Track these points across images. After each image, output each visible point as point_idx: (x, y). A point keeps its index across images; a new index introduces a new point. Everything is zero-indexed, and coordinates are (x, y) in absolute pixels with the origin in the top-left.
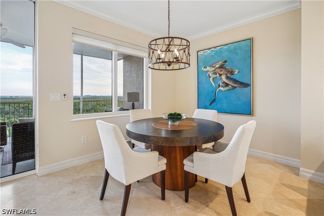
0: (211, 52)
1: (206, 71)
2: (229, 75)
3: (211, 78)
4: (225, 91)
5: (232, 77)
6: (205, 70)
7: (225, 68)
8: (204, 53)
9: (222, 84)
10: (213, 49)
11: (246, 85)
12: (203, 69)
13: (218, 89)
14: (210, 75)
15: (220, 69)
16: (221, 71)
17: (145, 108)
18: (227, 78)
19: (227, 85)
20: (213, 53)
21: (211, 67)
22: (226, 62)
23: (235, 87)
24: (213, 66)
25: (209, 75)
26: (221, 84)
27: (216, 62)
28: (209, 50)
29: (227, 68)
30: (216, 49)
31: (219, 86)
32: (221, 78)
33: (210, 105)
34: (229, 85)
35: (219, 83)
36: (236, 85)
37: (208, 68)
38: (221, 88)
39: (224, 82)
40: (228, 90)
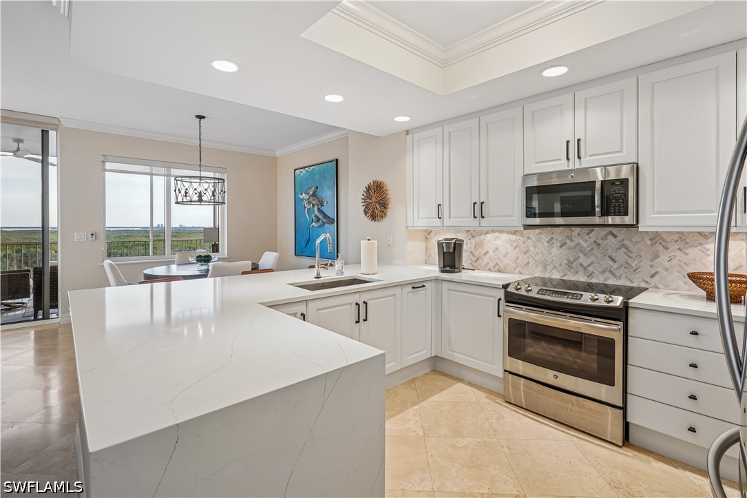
0: (305, 173)
1: (302, 199)
2: (319, 207)
3: (306, 209)
4: (317, 227)
6: (301, 197)
7: (317, 197)
8: (299, 173)
10: (307, 169)
11: (332, 221)
12: (299, 195)
13: (312, 225)
15: (313, 197)
16: (314, 200)
18: (319, 210)
19: (318, 219)
20: (307, 175)
21: (306, 194)
22: (317, 188)
23: (325, 223)
24: (308, 192)
25: (304, 205)
26: (314, 217)
27: (310, 188)
28: (303, 170)
30: (310, 170)
31: (312, 221)
32: (314, 210)
33: (305, 247)
34: (320, 219)
35: (312, 216)
36: (324, 220)
37: (304, 195)
38: (314, 224)
39: (316, 216)
40: (320, 226)
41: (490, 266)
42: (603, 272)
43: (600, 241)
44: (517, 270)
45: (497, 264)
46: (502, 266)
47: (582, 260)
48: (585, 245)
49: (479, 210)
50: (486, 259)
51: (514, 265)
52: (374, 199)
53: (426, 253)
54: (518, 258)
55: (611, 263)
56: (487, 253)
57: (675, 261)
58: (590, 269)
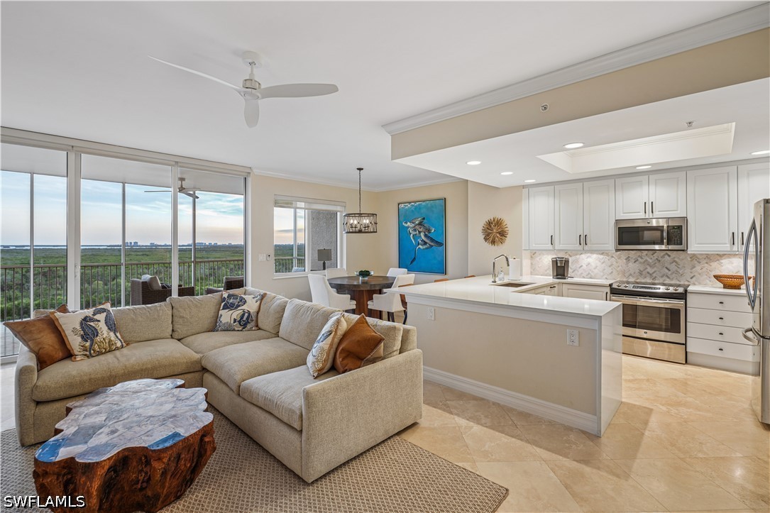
0: (411, 206)
1: (407, 227)
2: (427, 233)
3: (411, 235)
4: (424, 249)
6: (406, 225)
7: (424, 226)
8: (404, 206)
9: (421, 241)
11: (440, 244)
12: (403, 224)
13: (418, 247)
14: (411, 232)
15: (420, 226)
16: (420, 228)
17: (339, 267)
18: (426, 236)
19: (425, 243)
20: (413, 208)
21: (411, 223)
22: (424, 219)
23: (432, 246)
24: (413, 222)
25: (409, 231)
27: (416, 218)
28: (409, 204)
30: (415, 204)
31: (419, 244)
32: (420, 236)
33: (410, 265)
34: (427, 243)
35: (418, 240)
36: (432, 244)
37: (409, 223)
38: (420, 246)
39: (423, 240)
40: (427, 248)
41: (584, 274)
42: (662, 277)
43: (660, 259)
44: (605, 276)
45: (589, 273)
46: (592, 274)
47: (649, 270)
48: (651, 261)
49: (583, 240)
50: (581, 271)
51: (602, 274)
52: (495, 230)
53: (531, 268)
54: (604, 270)
55: (667, 271)
56: (581, 266)
57: (704, 269)
58: (654, 275)
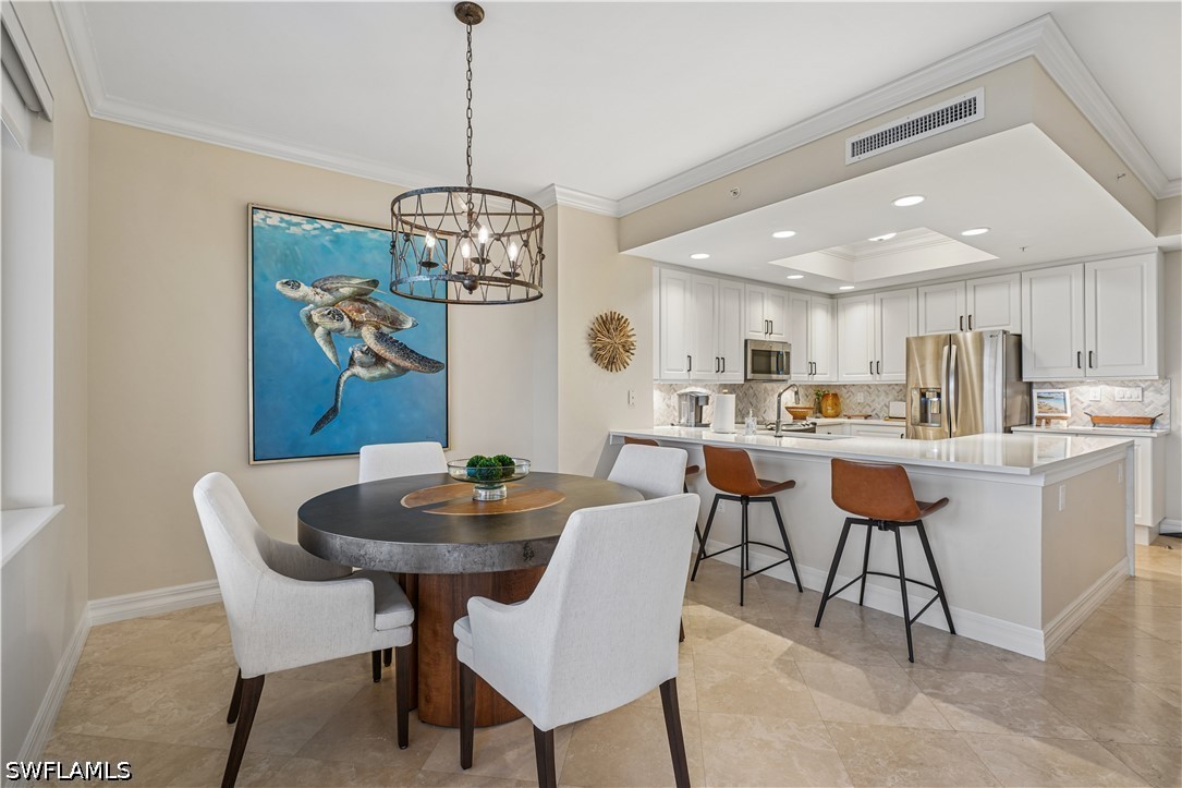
0: (317, 232)
1: (295, 299)
2: (385, 330)
3: (319, 331)
4: (373, 379)
5: (395, 336)
6: (289, 292)
7: (373, 305)
8: (283, 225)
9: (360, 354)
11: (435, 366)
12: (278, 286)
13: (348, 373)
14: (316, 319)
15: (357, 304)
16: (359, 311)
18: (381, 337)
19: (379, 360)
21: (319, 290)
23: (405, 370)
24: (329, 286)
25: (309, 317)
26: (358, 355)
27: (341, 276)
28: (308, 223)
29: (378, 304)
30: (338, 230)
31: (352, 362)
32: (360, 337)
33: (313, 431)
34: (386, 360)
35: (350, 350)
36: (407, 364)
37: (305, 290)
38: (357, 370)
39: (369, 351)
40: (384, 377)
